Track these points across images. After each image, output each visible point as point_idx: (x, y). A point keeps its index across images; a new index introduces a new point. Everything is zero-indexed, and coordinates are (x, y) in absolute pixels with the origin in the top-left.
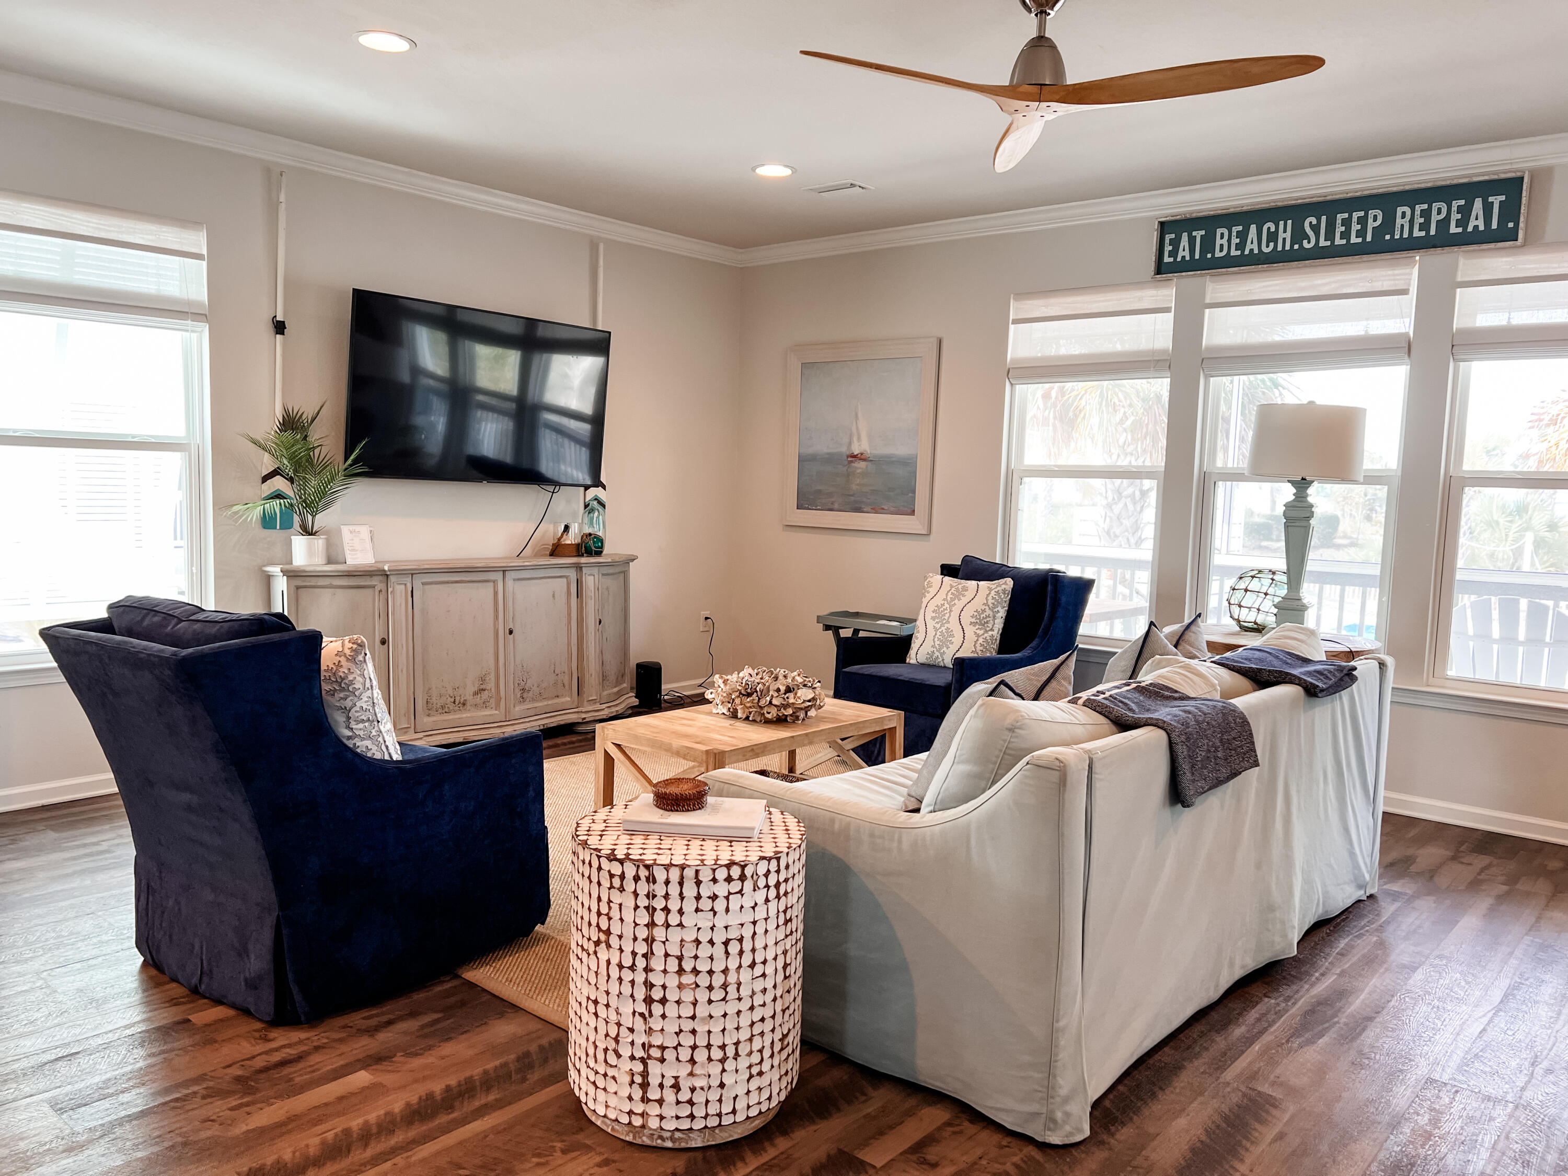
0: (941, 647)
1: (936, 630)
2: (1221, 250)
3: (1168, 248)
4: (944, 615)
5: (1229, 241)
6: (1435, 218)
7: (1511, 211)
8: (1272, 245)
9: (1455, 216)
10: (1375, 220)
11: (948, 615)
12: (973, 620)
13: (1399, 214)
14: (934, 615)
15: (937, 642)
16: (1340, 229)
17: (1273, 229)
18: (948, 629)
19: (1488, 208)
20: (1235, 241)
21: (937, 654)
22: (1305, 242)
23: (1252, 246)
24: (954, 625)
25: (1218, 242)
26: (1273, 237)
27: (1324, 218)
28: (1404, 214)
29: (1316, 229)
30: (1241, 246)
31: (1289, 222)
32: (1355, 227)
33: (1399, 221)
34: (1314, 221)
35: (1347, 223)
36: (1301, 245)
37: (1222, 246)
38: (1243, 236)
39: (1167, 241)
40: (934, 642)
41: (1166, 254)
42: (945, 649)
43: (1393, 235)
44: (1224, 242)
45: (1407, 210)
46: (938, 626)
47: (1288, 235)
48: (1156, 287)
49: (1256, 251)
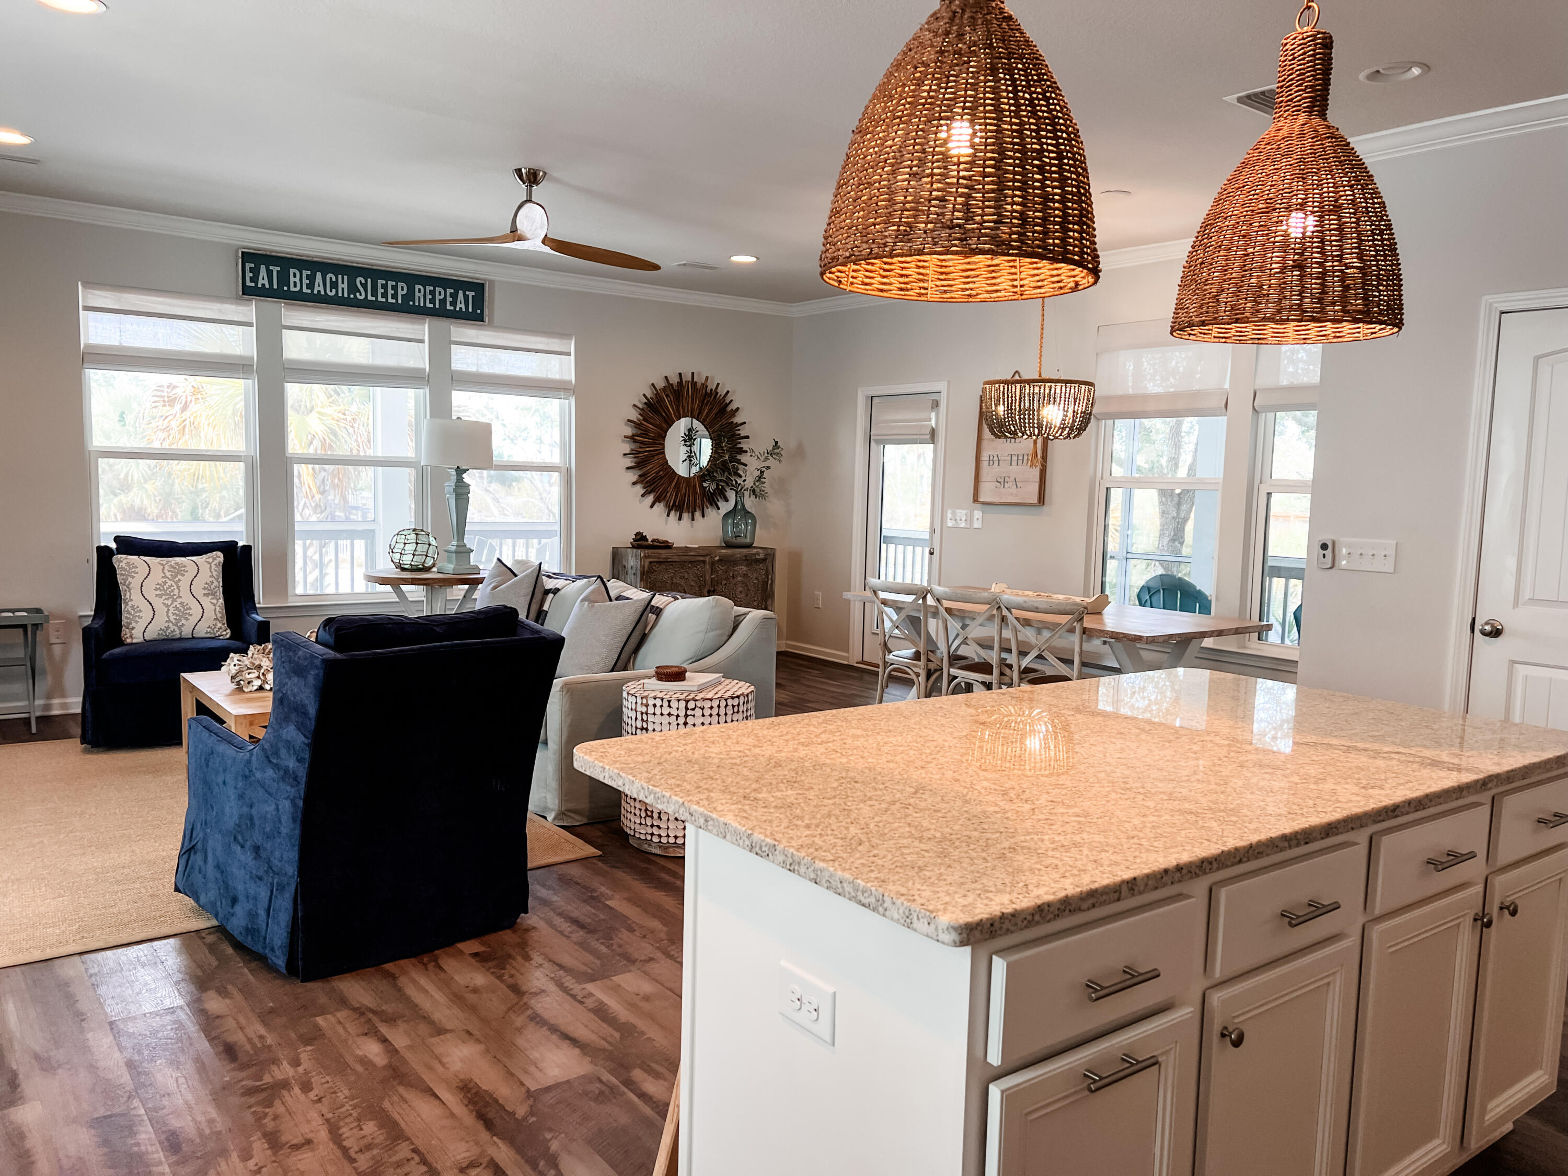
0: (178, 621)
1: (167, 606)
2: (295, 286)
3: (249, 275)
4: (172, 591)
5: (301, 280)
6: (438, 297)
7: (479, 301)
8: (334, 290)
9: (449, 299)
10: (402, 289)
11: (176, 592)
12: (206, 592)
13: (417, 290)
14: (158, 592)
15: (172, 618)
16: (381, 291)
17: (334, 279)
18: (181, 603)
19: (466, 298)
20: (306, 282)
21: (172, 627)
22: (358, 294)
23: (318, 288)
24: (187, 598)
25: (292, 279)
26: (334, 285)
27: (369, 280)
28: (419, 290)
29: (365, 286)
30: (311, 286)
31: (346, 277)
32: (390, 292)
33: (417, 294)
34: (363, 281)
35: (385, 287)
36: (355, 296)
37: (295, 283)
38: (312, 278)
39: (247, 269)
40: (168, 617)
41: (248, 280)
42: (184, 621)
43: (414, 303)
44: (297, 279)
45: (421, 287)
46: (169, 602)
47: (345, 286)
48: (237, 304)
49: (323, 293)
